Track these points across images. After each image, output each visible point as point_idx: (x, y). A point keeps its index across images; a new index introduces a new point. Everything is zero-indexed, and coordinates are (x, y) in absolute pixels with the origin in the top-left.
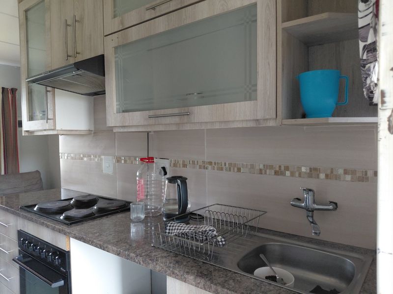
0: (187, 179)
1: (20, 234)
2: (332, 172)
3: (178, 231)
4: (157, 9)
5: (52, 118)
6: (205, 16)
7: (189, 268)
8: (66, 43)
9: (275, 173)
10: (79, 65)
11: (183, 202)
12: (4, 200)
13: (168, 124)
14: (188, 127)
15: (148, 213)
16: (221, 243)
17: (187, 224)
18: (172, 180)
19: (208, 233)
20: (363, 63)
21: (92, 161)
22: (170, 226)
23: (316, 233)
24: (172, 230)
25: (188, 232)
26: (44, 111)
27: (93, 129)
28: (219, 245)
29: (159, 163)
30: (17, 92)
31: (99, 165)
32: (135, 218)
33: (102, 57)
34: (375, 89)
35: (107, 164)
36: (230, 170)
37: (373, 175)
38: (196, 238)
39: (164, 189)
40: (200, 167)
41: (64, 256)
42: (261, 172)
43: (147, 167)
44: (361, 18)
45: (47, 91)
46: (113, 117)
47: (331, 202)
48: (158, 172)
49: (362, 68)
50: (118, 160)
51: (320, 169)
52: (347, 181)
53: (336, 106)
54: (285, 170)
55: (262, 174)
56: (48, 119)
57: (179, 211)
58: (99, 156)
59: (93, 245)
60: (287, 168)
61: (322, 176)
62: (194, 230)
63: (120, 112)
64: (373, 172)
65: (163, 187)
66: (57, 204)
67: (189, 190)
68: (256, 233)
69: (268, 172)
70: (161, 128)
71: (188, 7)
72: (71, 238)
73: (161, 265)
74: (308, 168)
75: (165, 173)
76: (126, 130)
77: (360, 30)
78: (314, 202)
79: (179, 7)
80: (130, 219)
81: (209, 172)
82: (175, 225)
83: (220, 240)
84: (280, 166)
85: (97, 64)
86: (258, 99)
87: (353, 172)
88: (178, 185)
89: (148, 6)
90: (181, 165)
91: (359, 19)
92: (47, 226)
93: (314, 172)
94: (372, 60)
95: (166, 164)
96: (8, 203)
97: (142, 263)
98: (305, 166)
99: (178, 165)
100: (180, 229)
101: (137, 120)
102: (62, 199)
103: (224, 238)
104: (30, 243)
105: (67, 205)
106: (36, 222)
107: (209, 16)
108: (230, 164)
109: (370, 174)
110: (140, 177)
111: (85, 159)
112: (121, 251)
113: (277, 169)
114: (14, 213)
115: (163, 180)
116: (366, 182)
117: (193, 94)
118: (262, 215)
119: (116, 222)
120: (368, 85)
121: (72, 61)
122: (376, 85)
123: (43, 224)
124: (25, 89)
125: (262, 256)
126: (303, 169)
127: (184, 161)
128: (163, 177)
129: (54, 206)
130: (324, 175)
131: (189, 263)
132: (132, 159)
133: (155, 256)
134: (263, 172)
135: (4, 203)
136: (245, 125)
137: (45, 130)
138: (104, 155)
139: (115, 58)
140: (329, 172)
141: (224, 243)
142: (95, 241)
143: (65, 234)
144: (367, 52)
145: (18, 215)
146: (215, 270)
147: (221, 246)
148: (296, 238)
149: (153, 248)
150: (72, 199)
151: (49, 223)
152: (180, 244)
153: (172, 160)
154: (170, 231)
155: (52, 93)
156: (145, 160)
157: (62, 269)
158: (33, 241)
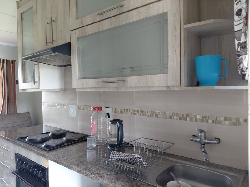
0: (123, 121)
1: (17, 155)
2: (217, 119)
3: (118, 157)
4: (104, 14)
5: (38, 81)
6: (135, 20)
7: (125, 182)
8: (47, 34)
9: (180, 118)
10: (55, 49)
11: (120, 136)
12: (7, 133)
13: (111, 87)
14: (123, 89)
15: (98, 143)
16: (145, 166)
17: (123, 153)
18: (114, 122)
19: (137, 159)
20: (238, 53)
21: (63, 108)
22: (112, 154)
23: (206, 160)
24: (114, 156)
25: (124, 158)
26: (32, 77)
27: (63, 88)
28: (144, 167)
29: (105, 110)
30: (15, 62)
31: (67, 111)
32: (90, 146)
33: (69, 44)
34: (246, 71)
35: (72, 110)
36: (151, 116)
37: (244, 121)
38: (129, 162)
39: (108, 127)
40: (131, 113)
41: (45, 171)
42: (170, 117)
43: (97, 114)
44: (236, 25)
45: (34, 64)
46: (76, 82)
47: (216, 138)
48: (104, 116)
49: (237, 57)
50: (79, 108)
51: (208, 116)
52: (227, 125)
53: (219, 78)
54: (186, 117)
55: (171, 119)
56: (35, 82)
57: (118, 142)
58: (67, 105)
59: (63, 165)
60: (187, 116)
61: (210, 121)
62: (127, 157)
63: (80, 79)
64: (243, 120)
65: (108, 126)
66: (41, 136)
67: (124, 129)
68: (168, 158)
69: (175, 118)
70: (106, 90)
71: (124, 14)
72: (49, 160)
73: (107, 180)
74: (201, 116)
75: (109, 117)
76: (84, 90)
77: (235, 33)
78: (205, 138)
79: (118, 13)
80: (87, 148)
81: (137, 117)
82: (115, 153)
83: (144, 164)
84: (183, 114)
85: (66, 49)
86: (168, 73)
87: (231, 119)
88: (117, 126)
89: (98, 12)
90: (119, 113)
91: (235, 26)
92: (34, 152)
93: (204, 119)
94: (244, 53)
95: (109, 111)
96: (9, 135)
97: (94, 178)
98: (199, 115)
99: (117, 111)
100: (119, 156)
101: (91, 84)
102: (44, 133)
103: (147, 162)
104: (23, 162)
105: (47, 137)
106: (27, 148)
107: (137, 20)
108: (151, 112)
109: (241, 120)
110: (93, 120)
111: (58, 107)
112: (81, 170)
113: (181, 116)
114: (13, 142)
115: (108, 122)
116: (239, 126)
117: (127, 68)
118: (172, 146)
119: (78, 149)
120: (241, 68)
121: (50, 46)
122: (247, 68)
123: (31, 150)
124: (21, 62)
125: (171, 173)
126: (198, 117)
127: (121, 110)
128: (108, 120)
129: (39, 137)
130: (212, 120)
131: (125, 179)
132: (88, 107)
133: (102, 174)
134: (172, 118)
135: (7, 135)
136: (160, 89)
137: (33, 89)
138: (70, 104)
139: (77, 45)
140: (214, 119)
141: (147, 165)
142: (64, 163)
143: (45, 157)
144: (241, 48)
145: (15, 143)
146: (142, 184)
147: (145, 167)
148: (194, 161)
149: (101, 168)
150: (49, 133)
151: (35, 150)
152: (119, 166)
153: (114, 108)
154: (113, 157)
155: (37, 65)
156: (96, 109)
157: (43, 179)
158: (25, 160)
